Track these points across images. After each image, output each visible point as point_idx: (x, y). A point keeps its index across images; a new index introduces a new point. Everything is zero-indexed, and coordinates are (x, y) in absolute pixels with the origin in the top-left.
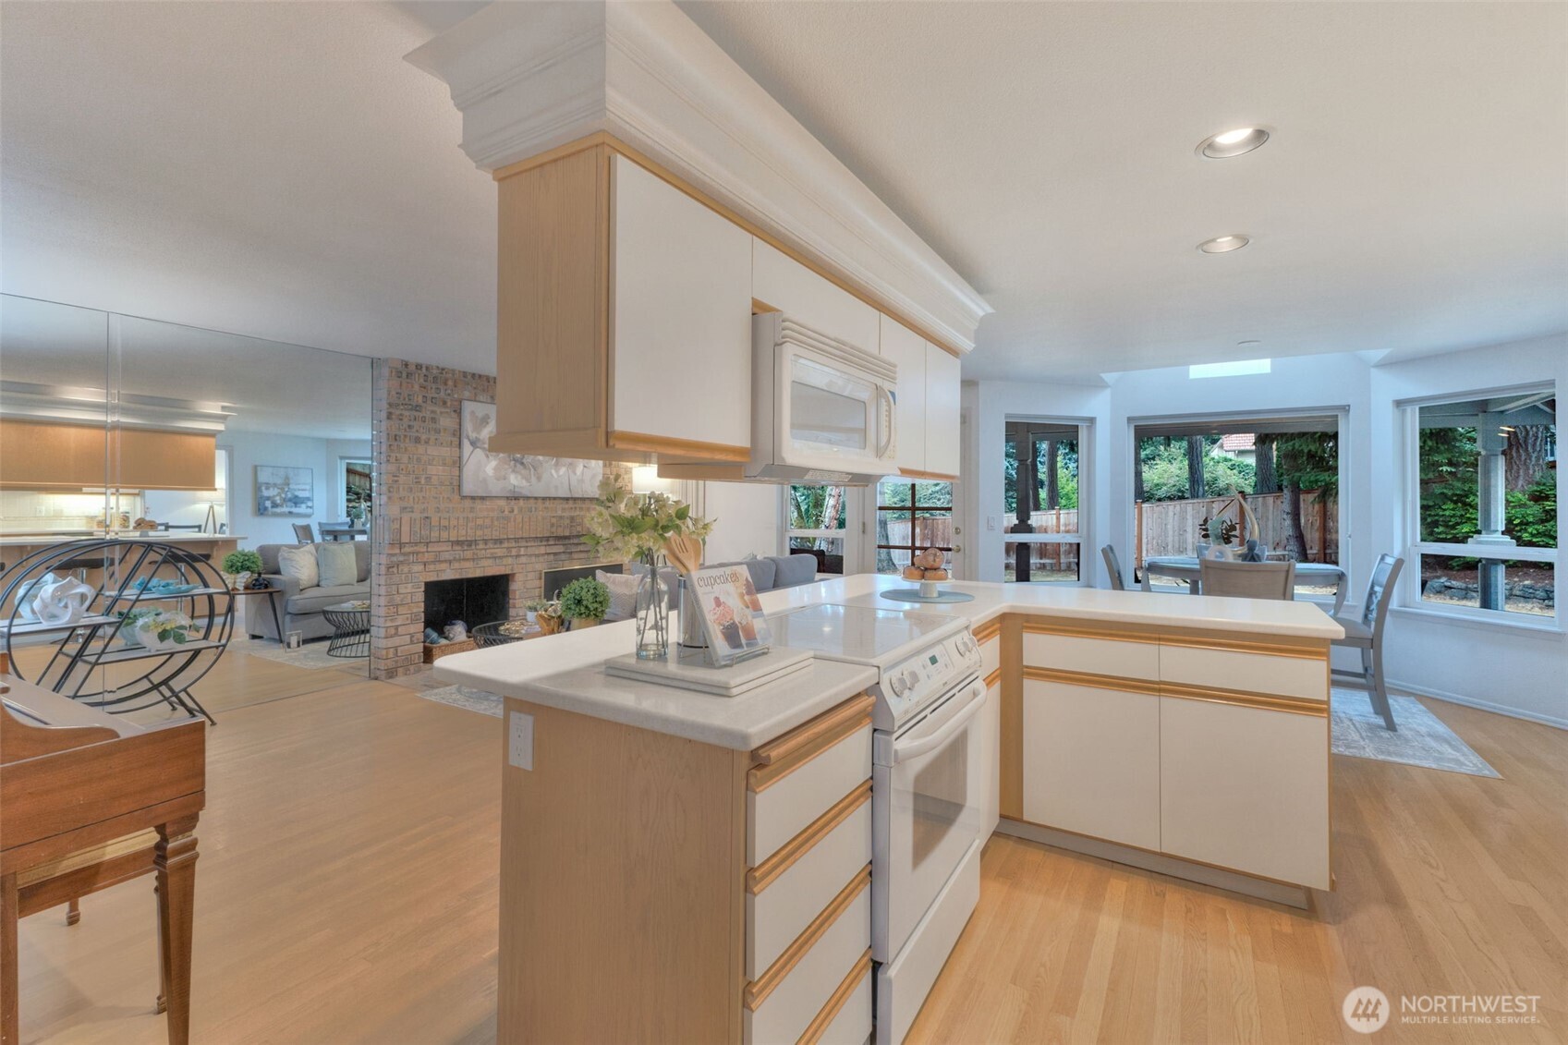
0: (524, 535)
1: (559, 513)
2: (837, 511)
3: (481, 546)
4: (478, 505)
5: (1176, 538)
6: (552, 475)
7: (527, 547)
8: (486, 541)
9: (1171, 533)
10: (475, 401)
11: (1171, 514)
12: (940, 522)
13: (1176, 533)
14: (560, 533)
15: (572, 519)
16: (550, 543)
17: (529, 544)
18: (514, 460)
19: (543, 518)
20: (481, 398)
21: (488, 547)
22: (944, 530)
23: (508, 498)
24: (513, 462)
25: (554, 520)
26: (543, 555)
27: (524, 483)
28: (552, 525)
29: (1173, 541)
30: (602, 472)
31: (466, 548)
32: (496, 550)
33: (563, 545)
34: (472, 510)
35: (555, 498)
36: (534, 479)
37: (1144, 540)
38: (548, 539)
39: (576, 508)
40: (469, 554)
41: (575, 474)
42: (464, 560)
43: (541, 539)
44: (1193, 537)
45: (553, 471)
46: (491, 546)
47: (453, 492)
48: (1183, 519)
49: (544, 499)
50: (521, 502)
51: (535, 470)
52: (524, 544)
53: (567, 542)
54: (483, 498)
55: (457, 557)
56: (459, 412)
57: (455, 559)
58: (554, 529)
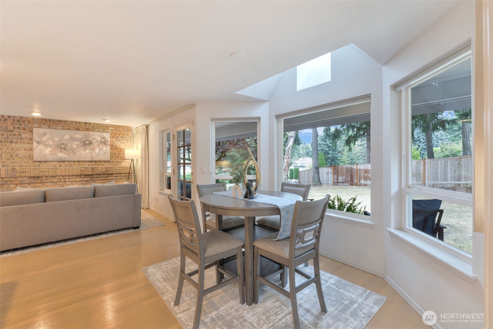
0: (66, 174)
1: (87, 166)
2: (288, 164)
3: (44, 178)
4: (42, 164)
5: (443, 175)
6: (82, 153)
7: (70, 178)
8: (47, 177)
9: (439, 172)
10: (40, 128)
11: (439, 164)
12: (340, 167)
13: (442, 172)
14: (86, 173)
15: (93, 168)
16: (82, 177)
17: (70, 177)
18: (61, 148)
19: (77, 168)
20: (43, 127)
21: (48, 178)
22: (342, 171)
23: (59, 161)
24: (60, 149)
25: (83, 169)
26: (79, 181)
27: (66, 156)
28: (82, 171)
29: (441, 176)
30: (110, 151)
31: (36, 179)
32: (52, 180)
33: (90, 177)
34: (39, 166)
35: (84, 161)
36: (71, 155)
37: (426, 175)
38: (80, 176)
39: (96, 165)
40: (38, 181)
41: (95, 152)
42: (36, 183)
43: (77, 176)
44: (451, 174)
45: (82, 152)
46: (50, 178)
47: (30, 160)
48: (446, 166)
49: (78, 162)
50: (66, 163)
51: (72, 151)
52: (67, 177)
53: (91, 176)
54: (45, 162)
55: (32, 182)
56: (31, 132)
57: (31, 183)
58: (83, 172)
